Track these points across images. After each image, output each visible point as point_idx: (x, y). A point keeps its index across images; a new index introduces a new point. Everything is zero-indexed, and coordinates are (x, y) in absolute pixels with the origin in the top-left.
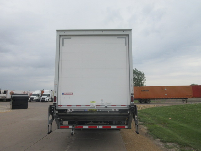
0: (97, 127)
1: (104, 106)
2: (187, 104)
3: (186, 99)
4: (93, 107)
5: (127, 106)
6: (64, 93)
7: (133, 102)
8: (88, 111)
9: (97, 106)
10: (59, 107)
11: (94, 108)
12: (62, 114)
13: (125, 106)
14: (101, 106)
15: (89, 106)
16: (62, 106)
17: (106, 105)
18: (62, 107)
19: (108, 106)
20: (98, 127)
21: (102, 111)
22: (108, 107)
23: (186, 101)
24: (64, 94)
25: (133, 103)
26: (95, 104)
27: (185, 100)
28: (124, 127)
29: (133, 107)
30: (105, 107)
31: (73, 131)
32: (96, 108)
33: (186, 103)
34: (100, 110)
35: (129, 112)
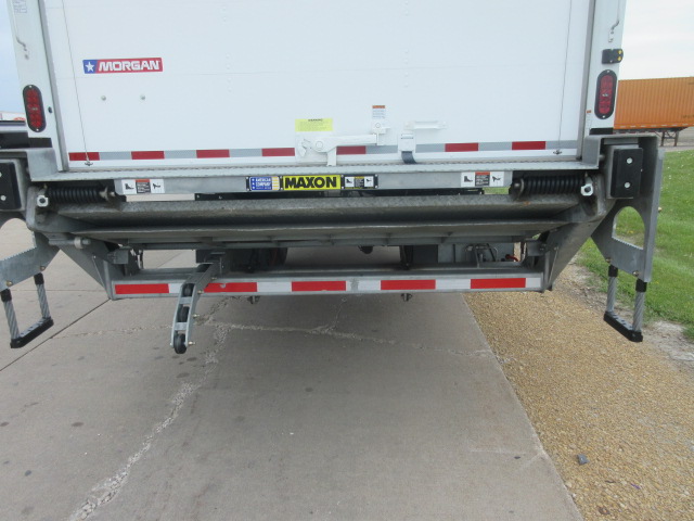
0: (349, 288)
1: (392, 149)
2: (678, 150)
3: (676, 129)
4: (312, 158)
5: (559, 145)
6: (95, 63)
7: (608, 115)
8: (276, 187)
9: (342, 150)
10: (80, 164)
11: (325, 165)
12: (92, 211)
13: (540, 145)
14: (375, 148)
15: (290, 152)
16: (94, 156)
17: (410, 146)
18: (95, 164)
19: (421, 148)
20: (355, 285)
21: (382, 186)
22: (417, 156)
23: (676, 139)
24: (93, 66)
25: (609, 123)
26: (329, 139)
27: (672, 134)
28: (521, 283)
29: (628, 153)
30: (398, 156)
31: (184, 327)
32: (339, 165)
33: (675, 145)
34: (369, 183)
35: (587, 189)
